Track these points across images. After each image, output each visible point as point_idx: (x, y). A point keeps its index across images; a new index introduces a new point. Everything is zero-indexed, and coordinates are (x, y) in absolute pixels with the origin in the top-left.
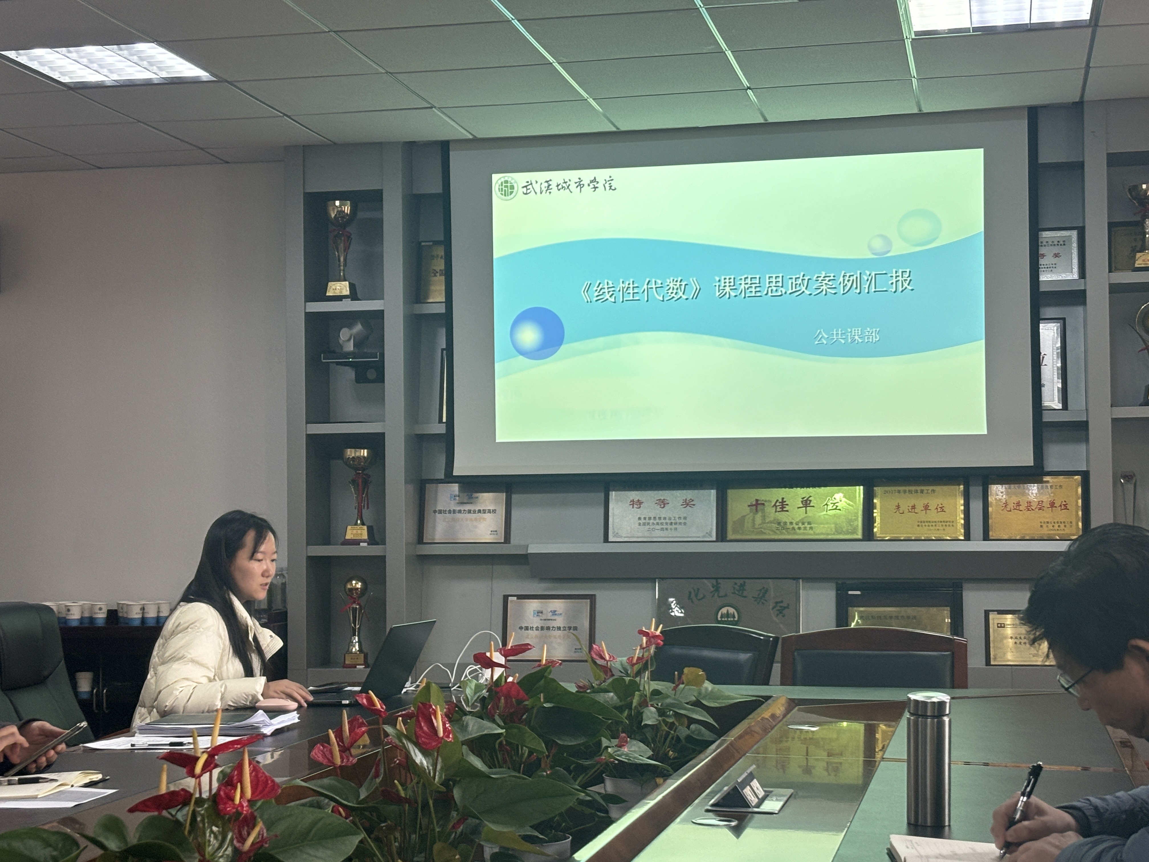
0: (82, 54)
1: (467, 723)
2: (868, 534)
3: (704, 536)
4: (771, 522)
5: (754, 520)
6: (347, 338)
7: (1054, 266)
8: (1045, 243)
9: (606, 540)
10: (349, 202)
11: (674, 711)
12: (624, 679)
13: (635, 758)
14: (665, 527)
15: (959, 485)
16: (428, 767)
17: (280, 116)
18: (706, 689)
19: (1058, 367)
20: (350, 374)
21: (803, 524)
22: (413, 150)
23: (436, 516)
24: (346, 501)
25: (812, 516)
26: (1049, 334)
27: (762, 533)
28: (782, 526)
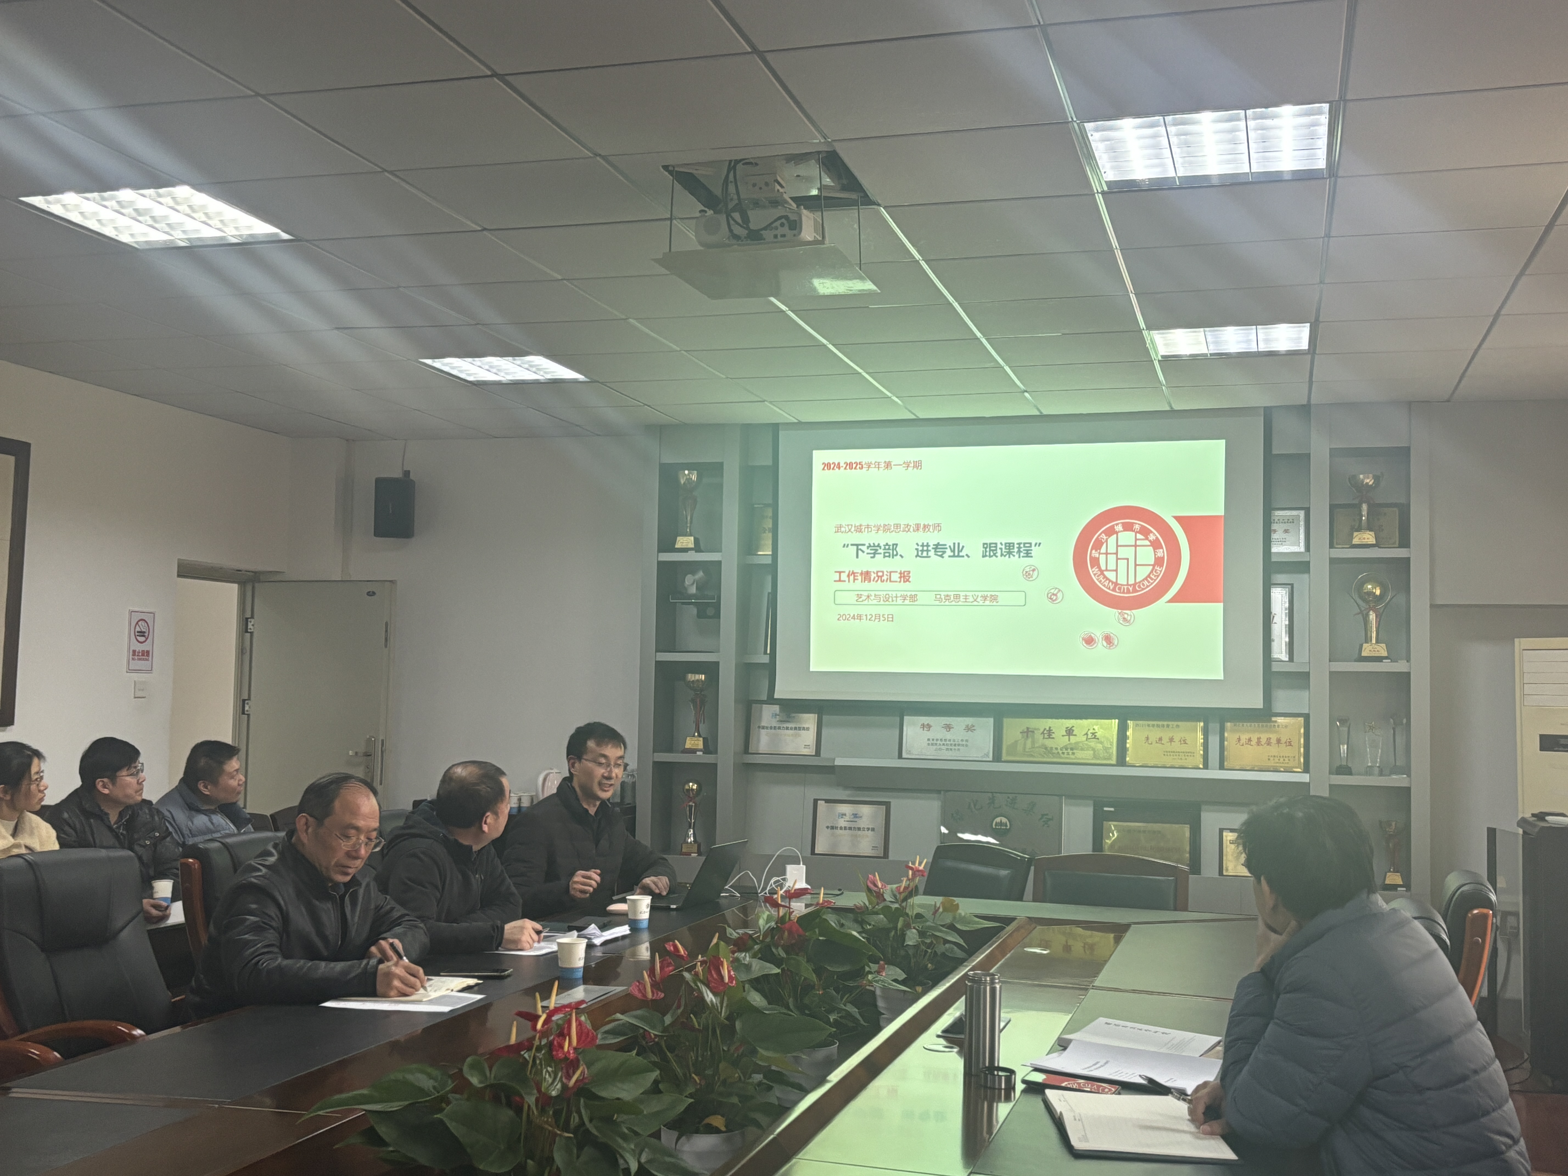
2: (1121, 761)
3: (981, 757)
4: (1039, 747)
5: (1025, 744)
6: (691, 582)
7: (1284, 540)
8: (1276, 521)
9: (900, 756)
10: (696, 472)
11: (932, 934)
12: (891, 904)
14: (949, 747)
15: (1201, 722)
16: (716, 1004)
17: (642, 406)
18: (960, 914)
19: (1286, 625)
20: (694, 611)
21: (1066, 749)
22: (749, 430)
23: (759, 731)
24: (687, 716)
25: (1075, 743)
26: (1279, 597)
27: (1032, 756)
28: (1048, 751)
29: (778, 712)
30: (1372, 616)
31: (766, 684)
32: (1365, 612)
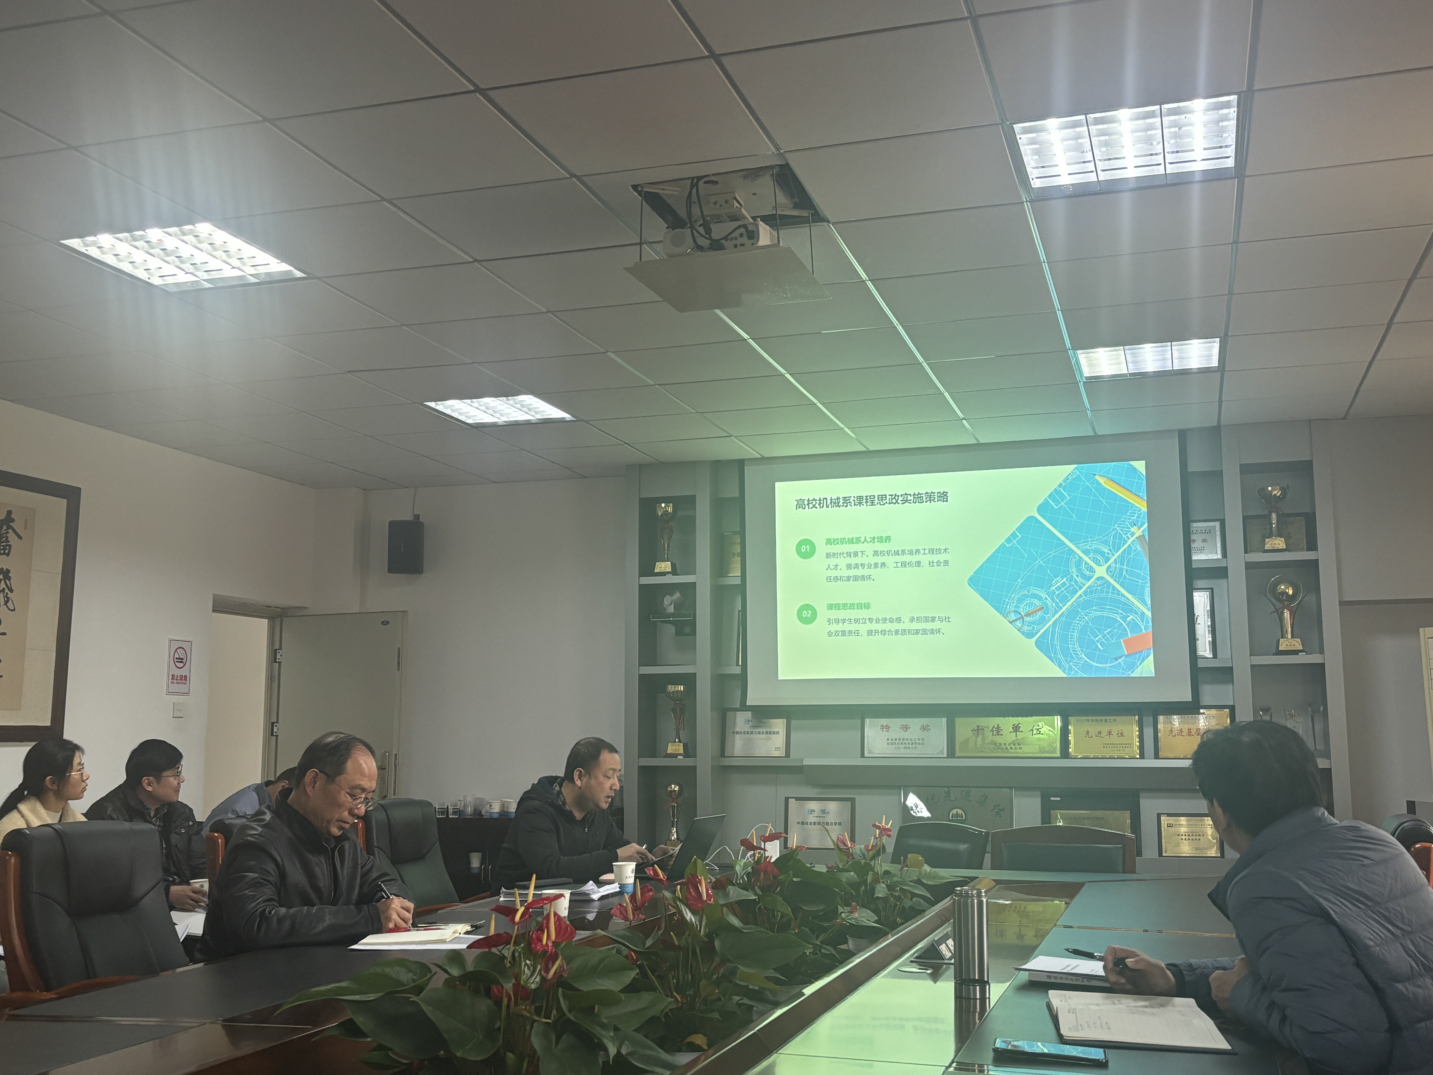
0: (482, 403)
1: (729, 891)
2: (1065, 754)
3: (937, 754)
4: (989, 743)
5: (976, 741)
6: (669, 603)
7: (1203, 548)
8: (1195, 531)
9: (863, 755)
10: (671, 504)
11: (901, 888)
12: (860, 862)
13: (862, 921)
14: (907, 746)
15: (1135, 715)
16: (696, 922)
17: (622, 444)
18: (925, 870)
19: (1208, 626)
20: (671, 629)
21: (1014, 745)
22: (718, 466)
23: (734, 736)
24: (668, 724)
25: (1021, 739)
26: (1201, 600)
27: (982, 751)
28: (998, 746)
29: (750, 719)
30: (1287, 614)
31: (739, 693)
32: (1280, 610)
